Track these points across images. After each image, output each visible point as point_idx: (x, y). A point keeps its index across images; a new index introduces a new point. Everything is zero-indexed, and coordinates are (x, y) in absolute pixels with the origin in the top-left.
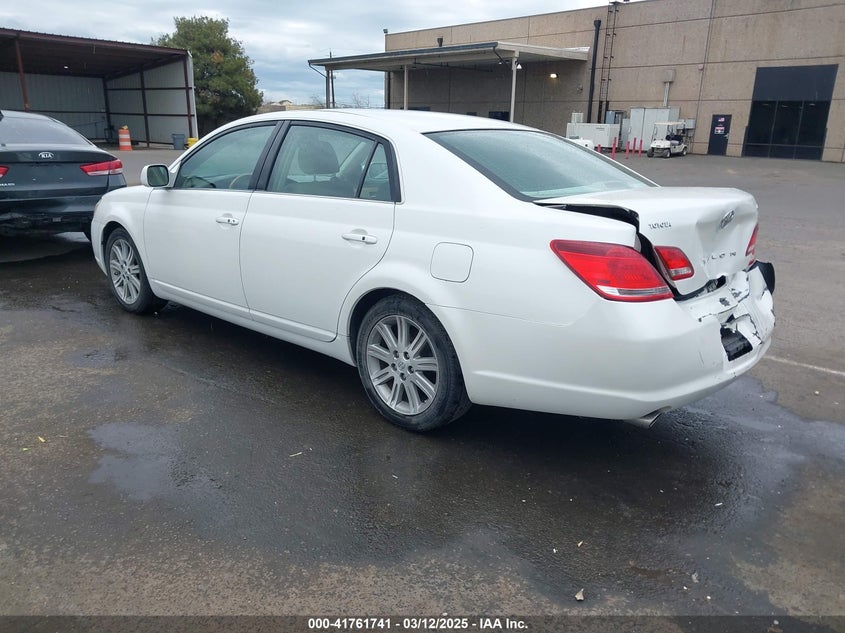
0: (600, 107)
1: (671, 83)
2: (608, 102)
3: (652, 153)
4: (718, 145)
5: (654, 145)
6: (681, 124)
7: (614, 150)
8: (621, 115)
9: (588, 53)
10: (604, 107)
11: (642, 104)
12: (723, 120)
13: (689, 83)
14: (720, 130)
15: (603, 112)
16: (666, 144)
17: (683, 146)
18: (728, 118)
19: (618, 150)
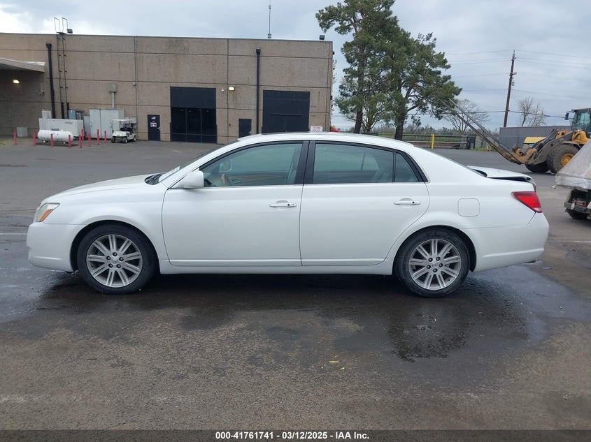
0: (62, 107)
1: (115, 92)
2: (68, 104)
3: (115, 140)
4: (154, 134)
5: (115, 135)
6: (127, 120)
7: (80, 138)
8: (80, 114)
9: (45, 67)
10: (65, 107)
11: (96, 106)
12: (154, 118)
13: (127, 94)
14: (154, 125)
15: (65, 111)
16: (123, 134)
17: (133, 135)
18: (158, 117)
19: (86, 139)
